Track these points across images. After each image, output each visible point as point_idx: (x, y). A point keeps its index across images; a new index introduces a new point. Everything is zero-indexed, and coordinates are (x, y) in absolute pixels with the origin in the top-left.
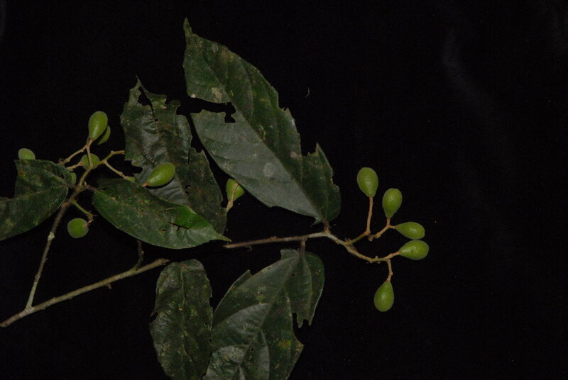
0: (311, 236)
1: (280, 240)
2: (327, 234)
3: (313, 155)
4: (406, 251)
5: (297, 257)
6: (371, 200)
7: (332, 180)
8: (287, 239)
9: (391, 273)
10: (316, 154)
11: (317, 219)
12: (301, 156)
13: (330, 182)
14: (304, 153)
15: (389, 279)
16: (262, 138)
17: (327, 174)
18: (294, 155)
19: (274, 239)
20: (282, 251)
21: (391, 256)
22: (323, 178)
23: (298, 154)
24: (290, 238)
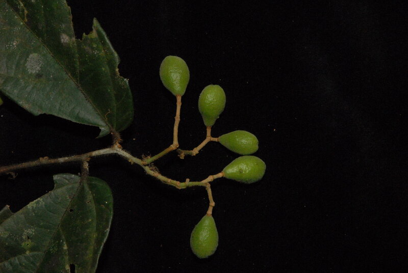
0: (95, 153)
1: (53, 161)
2: (117, 149)
3: (89, 36)
4: (232, 170)
5: (77, 185)
6: (179, 100)
7: (117, 70)
8: (61, 160)
9: (212, 204)
10: (94, 34)
11: (102, 129)
12: (74, 39)
13: (115, 74)
14: (78, 35)
15: (210, 212)
16: (23, 19)
17: (110, 63)
18: (65, 39)
19: (44, 160)
20: (56, 177)
21: (210, 178)
22: (105, 69)
23: (70, 37)
24: (67, 158)
